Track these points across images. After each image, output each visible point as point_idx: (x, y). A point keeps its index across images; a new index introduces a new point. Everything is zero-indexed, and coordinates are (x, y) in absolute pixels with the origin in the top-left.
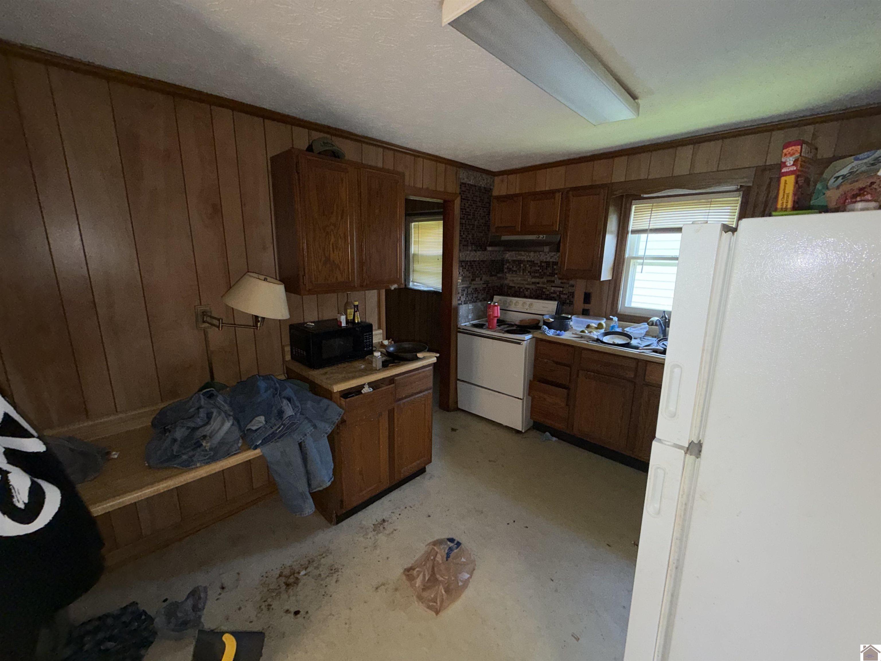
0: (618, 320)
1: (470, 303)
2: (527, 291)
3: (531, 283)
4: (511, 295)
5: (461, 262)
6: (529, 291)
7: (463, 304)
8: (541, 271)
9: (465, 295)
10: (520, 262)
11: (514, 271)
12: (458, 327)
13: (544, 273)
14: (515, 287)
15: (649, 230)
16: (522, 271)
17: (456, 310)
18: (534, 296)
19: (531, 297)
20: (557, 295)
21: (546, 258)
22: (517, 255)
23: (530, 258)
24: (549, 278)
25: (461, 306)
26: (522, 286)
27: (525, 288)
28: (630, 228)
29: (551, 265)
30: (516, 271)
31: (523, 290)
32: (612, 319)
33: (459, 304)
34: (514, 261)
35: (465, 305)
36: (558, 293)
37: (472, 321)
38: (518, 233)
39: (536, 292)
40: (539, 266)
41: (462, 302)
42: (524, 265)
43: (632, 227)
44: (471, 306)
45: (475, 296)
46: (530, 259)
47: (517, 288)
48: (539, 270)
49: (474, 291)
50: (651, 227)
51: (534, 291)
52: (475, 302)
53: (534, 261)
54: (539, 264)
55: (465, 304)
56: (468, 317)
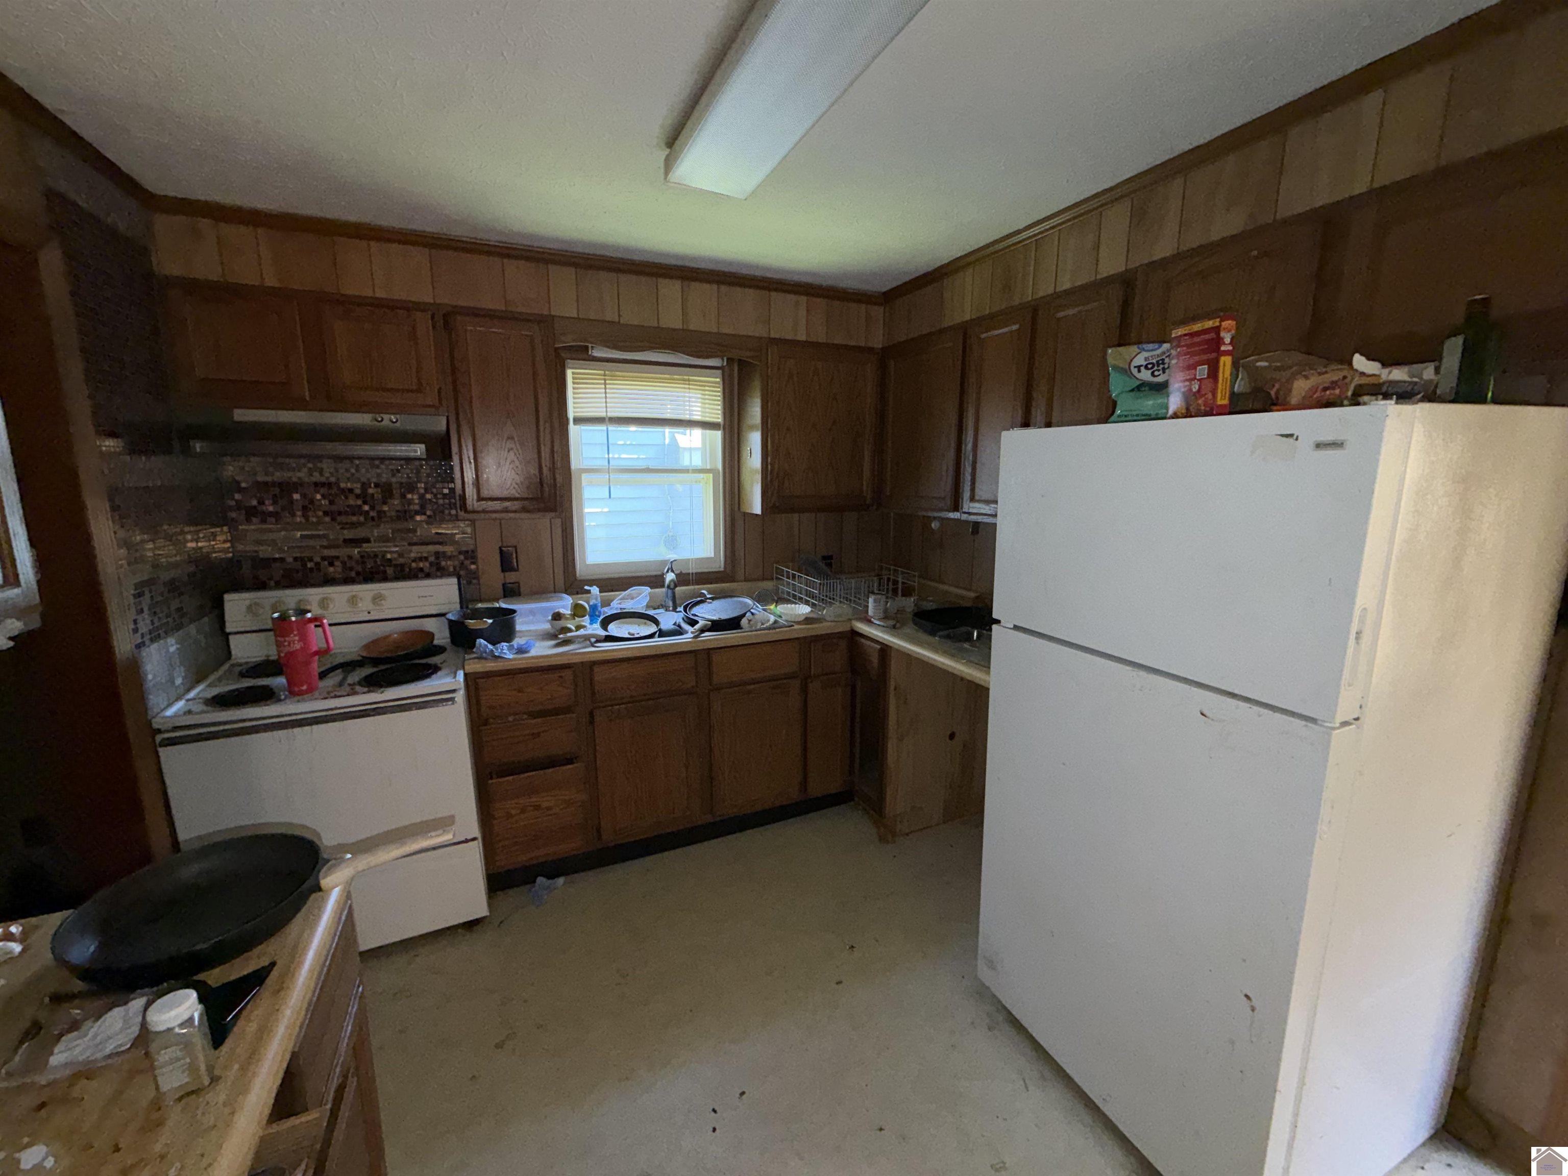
0: (600, 592)
1: (166, 633)
2: (331, 564)
3: (341, 542)
4: (272, 583)
5: (113, 494)
6: (337, 563)
7: (147, 643)
8: (366, 508)
9: (146, 609)
10: (286, 488)
11: (271, 514)
12: (155, 726)
13: (379, 512)
14: (282, 560)
15: (607, 420)
16: (299, 513)
17: (135, 667)
18: (358, 574)
19: (348, 581)
20: (431, 564)
21: (379, 475)
22: (271, 469)
23: (321, 474)
24: (400, 525)
25: (144, 652)
26: (307, 554)
27: (324, 558)
28: (571, 415)
29: (396, 493)
30: (275, 515)
31: (317, 564)
32: (589, 592)
33: (139, 646)
34: (265, 486)
35: (155, 646)
36: (432, 559)
37: (188, 690)
38: (301, 405)
39: (364, 563)
40: (358, 497)
41: (143, 636)
42: (304, 496)
43: (574, 412)
44: (172, 644)
45: (175, 604)
46: (323, 479)
47: (290, 560)
48: (360, 506)
49: (169, 591)
50: (610, 415)
51: (357, 562)
52: (179, 627)
53: (337, 484)
54: (358, 491)
55: (152, 640)
56: (172, 681)
